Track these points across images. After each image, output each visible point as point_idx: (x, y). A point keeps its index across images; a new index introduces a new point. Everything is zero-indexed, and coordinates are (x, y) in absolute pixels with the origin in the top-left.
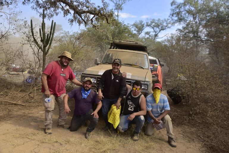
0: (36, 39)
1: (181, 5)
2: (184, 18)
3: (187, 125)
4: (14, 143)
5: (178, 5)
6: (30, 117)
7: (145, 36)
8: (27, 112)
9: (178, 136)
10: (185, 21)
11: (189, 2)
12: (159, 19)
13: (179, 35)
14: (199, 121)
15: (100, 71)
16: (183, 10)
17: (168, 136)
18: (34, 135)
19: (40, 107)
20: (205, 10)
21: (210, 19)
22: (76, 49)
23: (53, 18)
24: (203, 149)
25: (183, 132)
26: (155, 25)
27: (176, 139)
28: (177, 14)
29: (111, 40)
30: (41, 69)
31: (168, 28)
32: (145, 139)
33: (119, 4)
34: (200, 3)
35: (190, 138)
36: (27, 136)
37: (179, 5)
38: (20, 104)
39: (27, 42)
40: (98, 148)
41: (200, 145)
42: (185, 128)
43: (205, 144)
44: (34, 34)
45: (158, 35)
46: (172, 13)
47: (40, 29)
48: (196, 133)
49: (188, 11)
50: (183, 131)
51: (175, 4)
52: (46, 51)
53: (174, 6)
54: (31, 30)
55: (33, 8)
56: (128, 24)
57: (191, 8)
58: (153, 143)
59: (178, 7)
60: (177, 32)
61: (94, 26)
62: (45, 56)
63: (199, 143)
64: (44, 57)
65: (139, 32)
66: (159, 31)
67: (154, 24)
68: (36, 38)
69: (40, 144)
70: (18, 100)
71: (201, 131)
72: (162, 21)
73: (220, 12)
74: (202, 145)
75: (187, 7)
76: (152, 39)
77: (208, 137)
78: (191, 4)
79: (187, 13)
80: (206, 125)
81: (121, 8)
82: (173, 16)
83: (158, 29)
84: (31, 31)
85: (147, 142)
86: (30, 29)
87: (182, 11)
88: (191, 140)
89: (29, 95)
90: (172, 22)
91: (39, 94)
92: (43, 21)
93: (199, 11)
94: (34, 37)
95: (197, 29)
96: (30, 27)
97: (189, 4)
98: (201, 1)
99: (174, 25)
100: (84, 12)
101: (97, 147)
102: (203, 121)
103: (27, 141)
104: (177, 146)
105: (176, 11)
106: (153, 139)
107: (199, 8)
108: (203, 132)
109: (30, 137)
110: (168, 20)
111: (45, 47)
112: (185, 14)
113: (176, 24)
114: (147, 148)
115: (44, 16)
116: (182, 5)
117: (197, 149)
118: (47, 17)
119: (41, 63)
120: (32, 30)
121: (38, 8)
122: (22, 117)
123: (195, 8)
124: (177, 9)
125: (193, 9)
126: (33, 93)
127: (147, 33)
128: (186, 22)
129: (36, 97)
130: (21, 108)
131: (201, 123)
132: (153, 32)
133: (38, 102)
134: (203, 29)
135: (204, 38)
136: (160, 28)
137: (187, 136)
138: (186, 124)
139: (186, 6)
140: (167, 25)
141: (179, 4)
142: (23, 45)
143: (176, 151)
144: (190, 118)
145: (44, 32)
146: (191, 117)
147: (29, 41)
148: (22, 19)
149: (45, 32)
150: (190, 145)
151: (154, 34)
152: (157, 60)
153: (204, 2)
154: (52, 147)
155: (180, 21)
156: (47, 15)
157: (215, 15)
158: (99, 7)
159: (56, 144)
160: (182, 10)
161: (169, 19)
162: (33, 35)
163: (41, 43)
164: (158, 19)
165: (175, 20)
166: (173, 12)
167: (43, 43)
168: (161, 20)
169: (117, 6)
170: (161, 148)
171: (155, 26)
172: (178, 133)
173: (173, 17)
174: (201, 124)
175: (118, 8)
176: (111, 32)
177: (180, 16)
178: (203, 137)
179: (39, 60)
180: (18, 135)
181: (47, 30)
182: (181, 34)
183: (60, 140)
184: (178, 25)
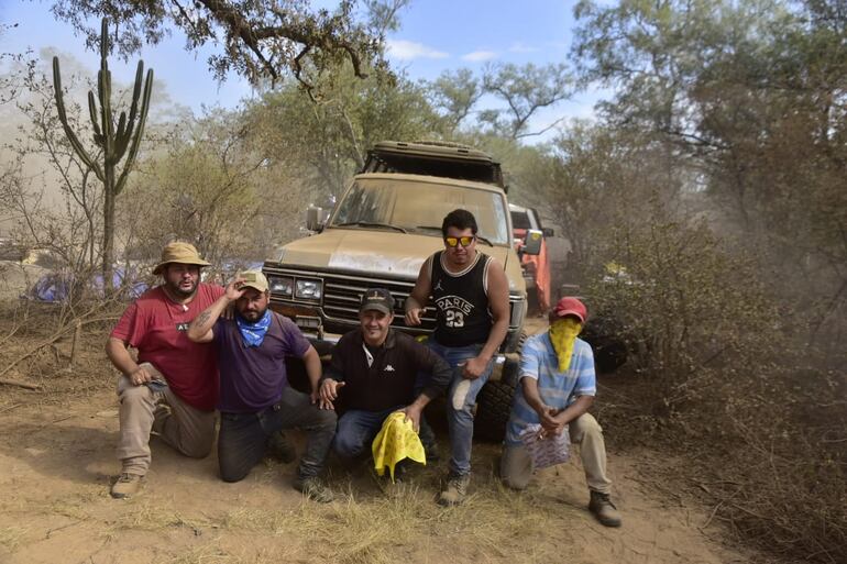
0: (75, 131)
1: (609, 16)
2: (621, 64)
3: (652, 447)
4: (10, 536)
5: (599, 15)
6: (63, 431)
7: (481, 126)
8: (49, 412)
9: (624, 487)
10: (626, 74)
11: (640, 4)
12: (530, 66)
13: (605, 121)
14: (693, 432)
15: (333, 254)
16: (616, 34)
17: (590, 487)
18: (87, 499)
19: (99, 394)
20: (696, 36)
21: (713, 67)
22: (232, 172)
23: (140, 53)
24: (714, 530)
25: (640, 473)
26: (517, 86)
27: (617, 499)
28: (594, 47)
29: (358, 141)
30: (96, 247)
31: (562, 97)
32: (508, 501)
33: (385, 8)
34: (677, 10)
35: (664, 492)
36: (60, 507)
37: (604, 16)
38: (21, 382)
39: (37, 142)
40: (340, 541)
41: (703, 517)
42: (645, 457)
43: (719, 513)
44: (68, 115)
45: (526, 123)
46: (578, 44)
47: (91, 95)
48: (684, 473)
49: (636, 37)
50: (638, 468)
51: (588, 13)
52: (116, 180)
53: (585, 21)
54: (56, 97)
55: (62, 14)
56: (421, 82)
57: (646, 27)
58: (536, 517)
59: (598, 23)
60: (598, 112)
61: (305, 85)
62: (113, 199)
63: (699, 511)
64: (107, 201)
65: (457, 112)
66: (529, 109)
67: (510, 83)
68: (76, 126)
69: (116, 536)
70: (12, 369)
71: (703, 465)
72: (541, 72)
73: (746, 44)
74: (709, 517)
75: (633, 24)
76: (505, 136)
77: (729, 487)
78: (644, 13)
79: (632, 45)
80: (717, 445)
81: (392, 20)
82: (580, 54)
83: (525, 100)
84: (54, 100)
85: (517, 513)
86: (48, 94)
87: (612, 37)
88: (670, 500)
89: (53, 349)
90: (577, 76)
91: (94, 342)
92: (104, 64)
93: (675, 40)
94: (69, 123)
95: (669, 104)
96: (48, 85)
97: (639, 13)
98: (680, 3)
99: (585, 88)
100: (270, 32)
101: (333, 538)
102: (707, 431)
103: (61, 524)
104: (623, 523)
105: (591, 35)
106: (535, 499)
107: (674, 29)
108: (707, 469)
109: (69, 510)
110: (562, 67)
111: (110, 163)
112: (624, 49)
113: (594, 85)
114: (516, 534)
115: (105, 45)
116: (616, 16)
117: (692, 529)
118: (117, 47)
119: (94, 226)
120: (59, 95)
121: (80, 14)
122: (31, 433)
123: (659, 26)
124: (598, 30)
125: (652, 29)
126: (70, 341)
127: (488, 116)
128: (629, 77)
129: (81, 357)
130: (24, 399)
131: (699, 438)
132: (509, 111)
133: (88, 373)
134: (691, 103)
135: (693, 136)
136: (534, 97)
137: (656, 486)
138: (648, 444)
139: (628, 21)
140: (559, 88)
141: (602, 13)
142: (23, 153)
143: (621, 541)
144: (663, 422)
145: (106, 107)
146: (667, 416)
147: (45, 140)
148: (17, 54)
149: (112, 107)
150: (669, 517)
151: (511, 118)
152: (530, 214)
153: (689, 6)
154: (161, 546)
155: (605, 72)
156: (117, 39)
157: (729, 55)
158: (325, 13)
159: (174, 533)
160: (614, 32)
161: (567, 67)
162: (62, 117)
163: (96, 147)
164: (525, 67)
165: (590, 71)
166: (582, 40)
167: (106, 150)
168: (537, 67)
169: (379, 14)
170: (567, 535)
171: (515, 92)
172: (621, 476)
173: (582, 60)
174: (700, 443)
175: (380, 20)
176: (358, 110)
177: (605, 55)
178: (710, 486)
179: (88, 213)
180: (22, 504)
181: (120, 99)
182: (612, 119)
183: (192, 517)
184: (598, 88)
